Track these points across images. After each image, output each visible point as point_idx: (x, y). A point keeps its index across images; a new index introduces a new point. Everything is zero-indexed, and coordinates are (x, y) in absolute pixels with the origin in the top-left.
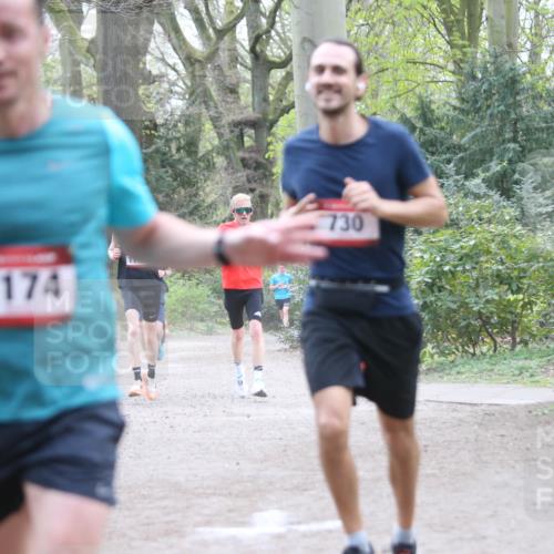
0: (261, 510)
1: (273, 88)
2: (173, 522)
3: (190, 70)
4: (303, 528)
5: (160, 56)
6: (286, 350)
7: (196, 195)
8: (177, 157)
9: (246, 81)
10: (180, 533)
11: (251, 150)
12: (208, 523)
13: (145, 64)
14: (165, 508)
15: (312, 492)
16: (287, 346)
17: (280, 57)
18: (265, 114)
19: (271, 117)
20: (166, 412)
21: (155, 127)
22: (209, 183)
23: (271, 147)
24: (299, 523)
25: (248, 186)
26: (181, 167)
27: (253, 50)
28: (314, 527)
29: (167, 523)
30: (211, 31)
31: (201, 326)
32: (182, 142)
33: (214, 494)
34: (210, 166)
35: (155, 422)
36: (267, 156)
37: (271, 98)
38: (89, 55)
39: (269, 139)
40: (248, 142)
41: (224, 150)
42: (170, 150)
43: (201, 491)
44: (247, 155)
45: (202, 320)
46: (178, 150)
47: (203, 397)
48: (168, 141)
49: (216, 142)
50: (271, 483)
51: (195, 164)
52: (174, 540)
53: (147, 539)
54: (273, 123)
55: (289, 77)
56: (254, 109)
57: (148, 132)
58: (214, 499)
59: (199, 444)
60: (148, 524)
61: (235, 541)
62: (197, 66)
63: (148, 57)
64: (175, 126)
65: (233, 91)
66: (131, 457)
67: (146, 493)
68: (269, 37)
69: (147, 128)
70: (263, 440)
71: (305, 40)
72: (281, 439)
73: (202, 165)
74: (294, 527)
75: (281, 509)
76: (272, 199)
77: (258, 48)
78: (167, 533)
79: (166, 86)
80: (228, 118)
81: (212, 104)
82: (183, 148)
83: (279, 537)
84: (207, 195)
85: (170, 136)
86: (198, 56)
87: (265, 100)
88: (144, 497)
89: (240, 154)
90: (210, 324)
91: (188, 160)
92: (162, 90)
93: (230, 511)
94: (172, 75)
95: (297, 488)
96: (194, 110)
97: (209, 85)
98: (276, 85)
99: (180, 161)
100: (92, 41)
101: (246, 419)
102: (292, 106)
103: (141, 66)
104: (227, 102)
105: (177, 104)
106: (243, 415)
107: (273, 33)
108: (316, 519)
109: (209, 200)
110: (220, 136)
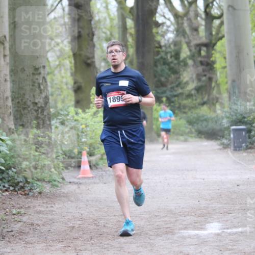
0: (210, 223)
1: (215, 28)
2: (169, 228)
3: (176, 20)
4: (229, 231)
5: (162, 14)
6: (221, 149)
7: (179, 78)
8: (170, 60)
9: (202, 25)
10: (173, 233)
11: (204, 57)
12: (185, 228)
13: (155, 18)
14: (166, 221)
15: (233, 215)
16: (221, 147)
17: (217, 14)
18: (211, 41)
19: (214, 42)
20: (166, 177)
21: (160, 47)
22: (185, 72)
23: (214, 55)
24: (228, 229)
25: (203, 74)
26: (172, 65)
27: (205, 11)
28: (234, 230)
29: (167, 228)
30: (186, 2)
31: (182, 138)
32: (173, 53)
33: (188, 215)
34: (186, 65)
35: (161, 182)
36: (211, 59)
37: (214, 33)
38: (130, 14)
39: (213, 52)
40: (203, 53)
41: (192, 57)
42: (167, 57)
43: (182, 213)
44: (203, 59)
45: (182, 135)
46: (171, 57)
47: (182, 170)
48: (166, 53)
49: (188, 53)
50: (214, 210)
51: (179, 64)
52: (169, 236)
53: (158, 235)
54: (215, 44)
55: (222, 23)
56: (206, 38)
57: (157, 49)
58: (188, 217)
59: (181, 192)
60: (158, 229)
61: (198, 236)
62: (180, 19)
63: (157, 15)
64: (170, 46)
65: (196, 30)
66: (149, 198)
67: (157, 214)
68: (213, 5)
69: (157, 47)
70: (211, 190)
71: (229, 6)
72: (219, 190)
73: (182, 64)
74: (226, 230)
75: (219, 222)
76: (214, 80)
77: (208, 10)
78: (167, 233)
79: (165, 28)
80: (194, 42)
81: (186, 36)
82: (174, 56)
83: (218, 235)
84: (184, 78)
85: (167, 51)
86: (180, 14)
87: (211, 34)
88: (156, 216)
89: (200, 59)
90: (186, 137)
91: (175, 62)
92: (163, 30)
93: (196, 223)
94: (168, 23)
95: (227, 212)
96: (178, 39)
97: (185, 27)
98: (216, 27)
99: (172, 62)
100: (132, 8)
101: (202, 181)
102: (223, 36)
103: (154, 19)
104: (193, 35)
105: (171, 36)
106: (201, 179)
107: (215, 3)
108: (235, 227)
109: (185, 80)
110: (190, 50)
